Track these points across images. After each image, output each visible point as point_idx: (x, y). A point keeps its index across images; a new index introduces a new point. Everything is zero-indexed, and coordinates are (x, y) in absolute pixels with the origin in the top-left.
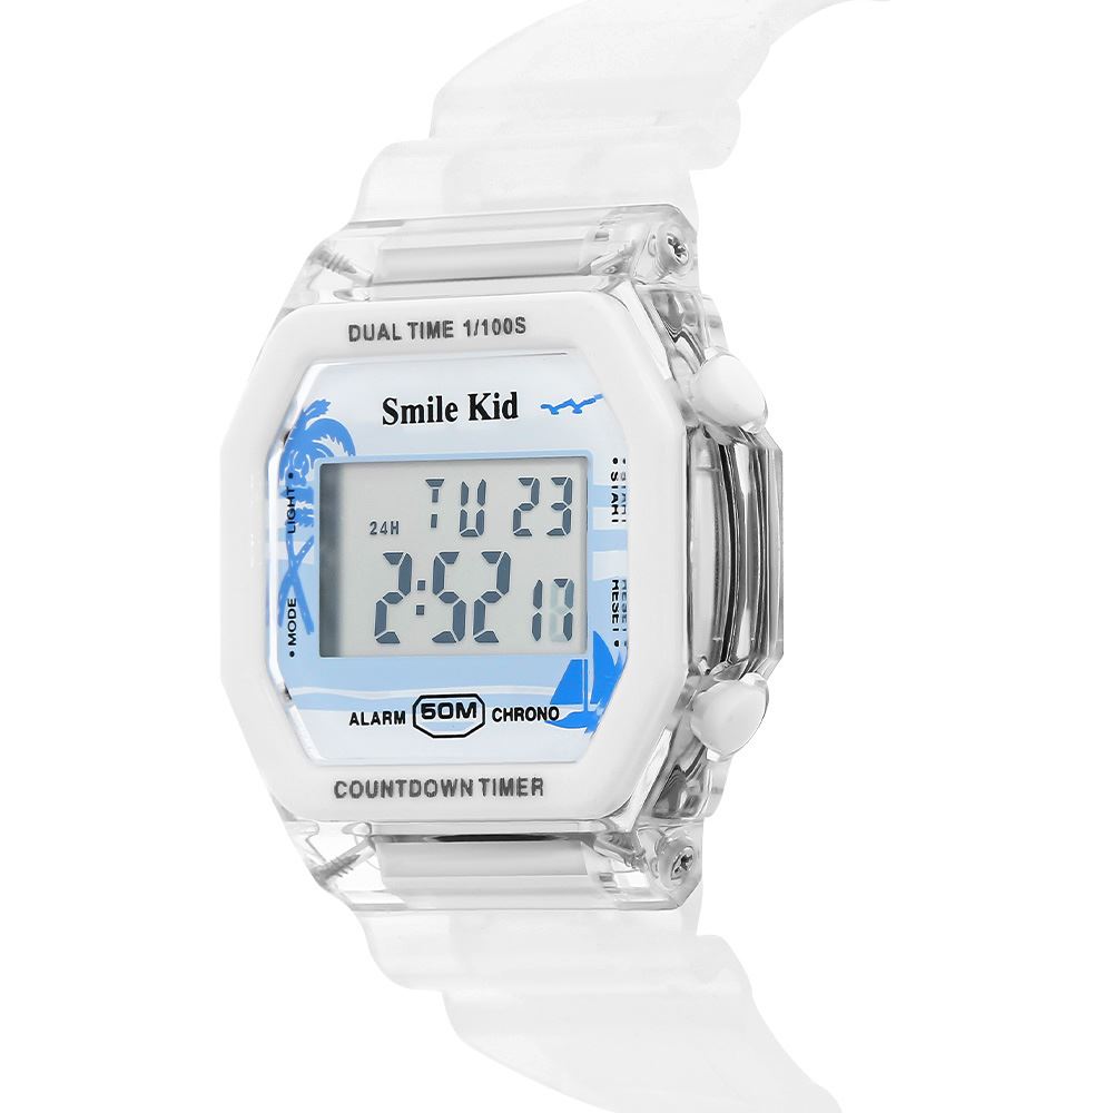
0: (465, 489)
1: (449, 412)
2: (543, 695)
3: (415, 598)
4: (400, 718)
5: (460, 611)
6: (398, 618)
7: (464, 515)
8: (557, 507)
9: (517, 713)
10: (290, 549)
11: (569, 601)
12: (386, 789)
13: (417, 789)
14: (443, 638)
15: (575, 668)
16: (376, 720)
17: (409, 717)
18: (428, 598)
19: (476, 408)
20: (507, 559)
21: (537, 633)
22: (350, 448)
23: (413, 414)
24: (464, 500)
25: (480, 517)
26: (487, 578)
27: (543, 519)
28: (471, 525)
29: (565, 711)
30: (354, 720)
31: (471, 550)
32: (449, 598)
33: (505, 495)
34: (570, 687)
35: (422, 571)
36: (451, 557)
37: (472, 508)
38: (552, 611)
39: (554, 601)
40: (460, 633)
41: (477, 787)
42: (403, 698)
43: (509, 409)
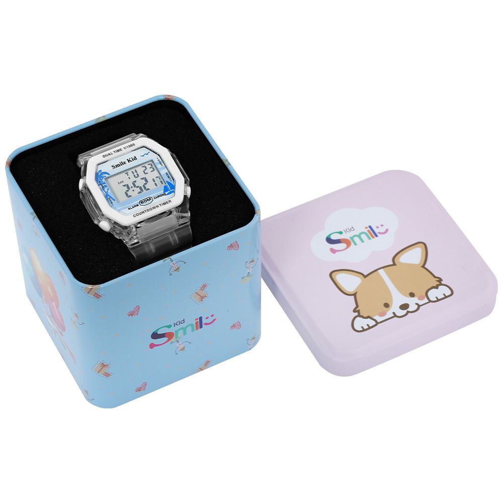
0: (132, 172)
1: (125, 163)
2: (162, 192)
3: (131, 189)
4: (138, 205)
5: (141, 188)
6: (129, 193)
7: (134, 175)
8: (150, 168)
9: (159, 196)
10: (105, 191)
11: (160, 179)
12: (143, 212)
13: (148, 210)
14: (140, 192)
15: (165, 187)
16: (133, 207)
17: (139, 204)
18: (134, 188)
19: (129, 161)
20: (145, 178)
21: (156, 185)
22: (108, 174)
23: (117, 166)
24: (133, 173)
25: (137, 174)
26: (144, 182)
27: (149, 170)
28: (136, 176)
29: (167, 193)
30: (129, 209)
31: (138, 179)
32: (138, 187)
33: (140, 170)
34: (166, 189)
35: (131, 185)
36: (135, 182)
37: (135, 174)
38: (158, 181)
39: (157, 180)
40: (143, 191)
41: (159, 206)
42: (137, 202)
43: (135, 158)
